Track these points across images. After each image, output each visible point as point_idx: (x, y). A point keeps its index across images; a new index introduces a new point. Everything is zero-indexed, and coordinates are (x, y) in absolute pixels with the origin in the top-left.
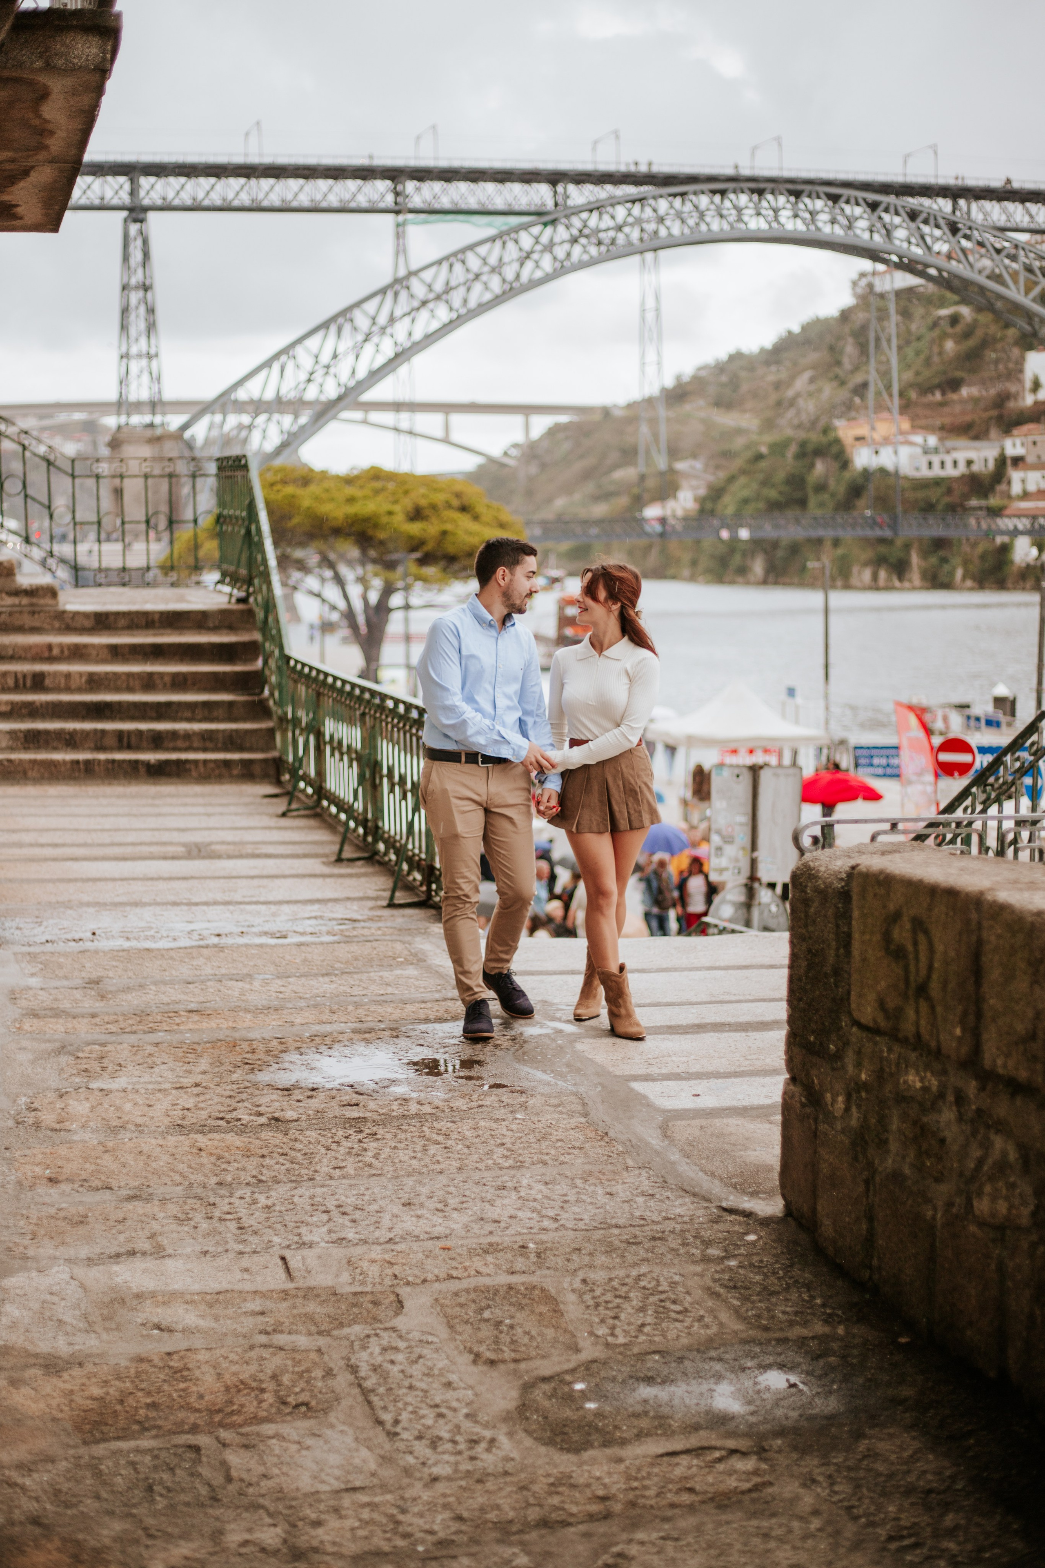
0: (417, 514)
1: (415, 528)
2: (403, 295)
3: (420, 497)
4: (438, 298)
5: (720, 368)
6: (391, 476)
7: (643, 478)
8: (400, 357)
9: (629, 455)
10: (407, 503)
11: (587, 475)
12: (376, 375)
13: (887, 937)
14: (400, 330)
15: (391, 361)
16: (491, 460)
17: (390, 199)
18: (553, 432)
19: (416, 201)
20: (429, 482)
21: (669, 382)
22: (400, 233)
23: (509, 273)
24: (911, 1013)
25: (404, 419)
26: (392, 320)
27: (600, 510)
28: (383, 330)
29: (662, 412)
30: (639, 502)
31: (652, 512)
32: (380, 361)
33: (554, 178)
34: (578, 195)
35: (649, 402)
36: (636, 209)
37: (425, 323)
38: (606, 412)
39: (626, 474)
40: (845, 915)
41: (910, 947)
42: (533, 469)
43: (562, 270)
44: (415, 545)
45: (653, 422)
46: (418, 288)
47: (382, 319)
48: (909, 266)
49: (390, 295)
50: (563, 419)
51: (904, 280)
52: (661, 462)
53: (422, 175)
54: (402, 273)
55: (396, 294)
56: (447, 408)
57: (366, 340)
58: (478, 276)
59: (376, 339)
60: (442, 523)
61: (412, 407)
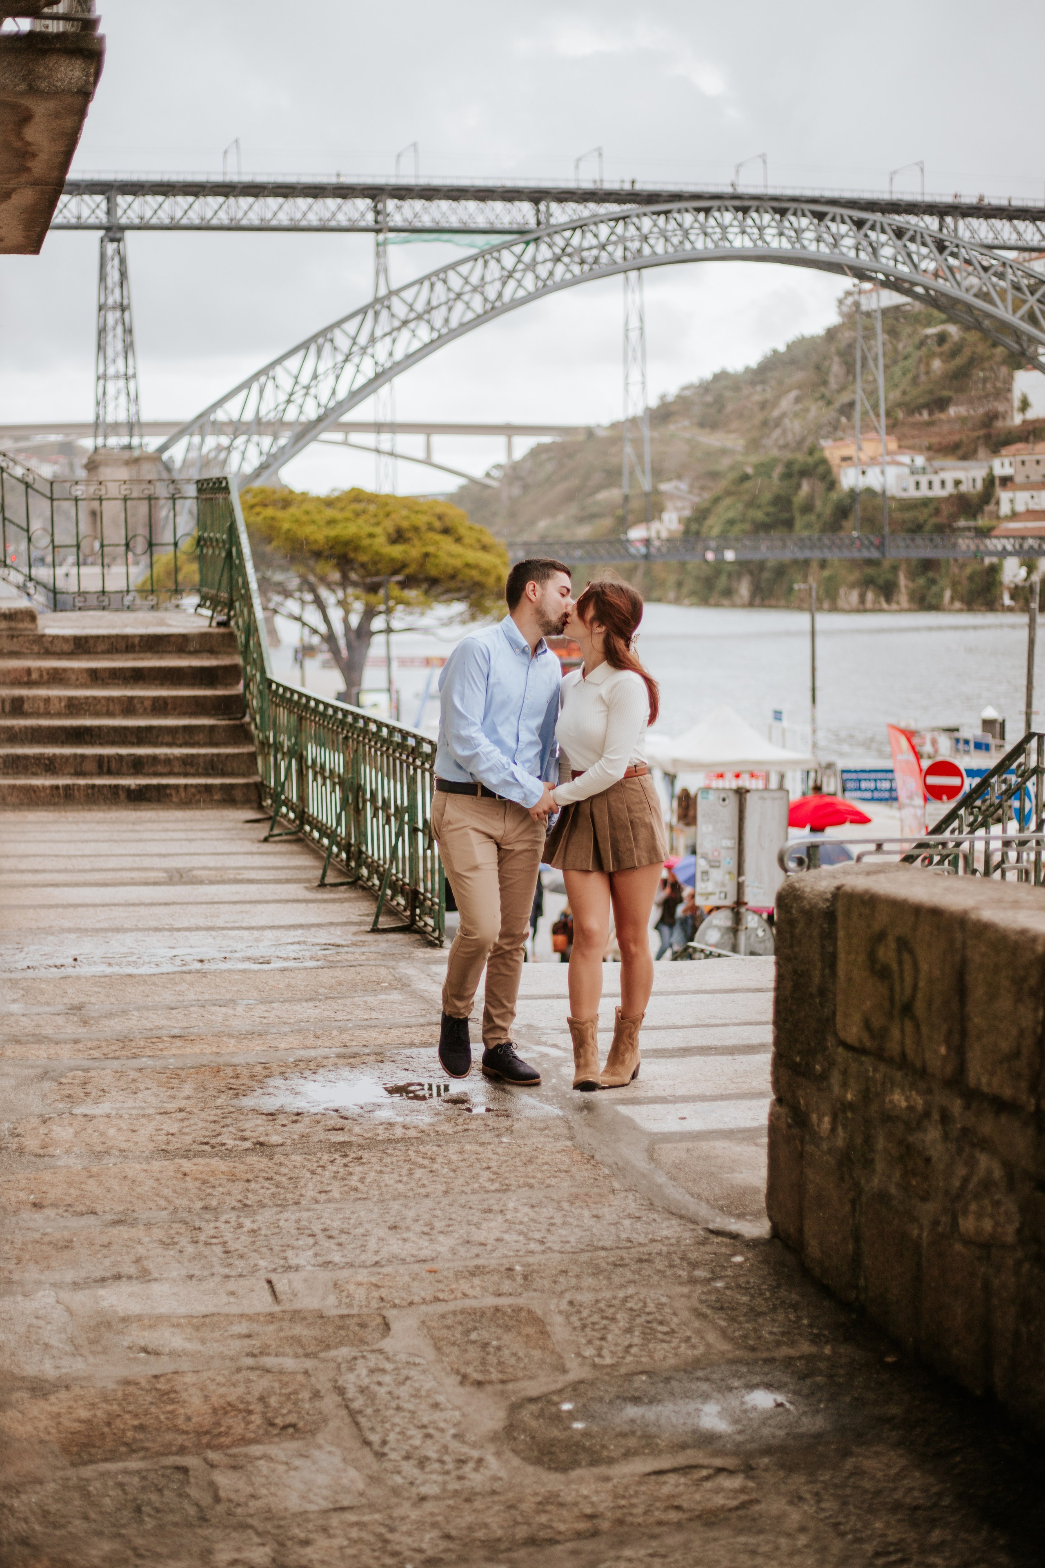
0: (398, 537)
1: (396, 551)
2: (383, 315)
3: (402, 519)
4: (419, 317)
5: (705, 388)
6: (372, 498)
7: (626, 499)
8: (381, 377)
9: (613, 476)
10: (389, 525)
11: (570, 497)
12: (356, 396)
13: (872, 957)
14: (381, 350)
15: (371, 382)
16: (473, 481)
17: (370, 218)
18: (535, 453)
19: (397, 220)
20: (410, 504)
21: (653, 402)
22: (380, 250)
23: (491, 292)
24: (896, 1032)
25: (385, 440)
26: (373, 340)
27: (584, 532)
28: (364, 350)
29: (647, 432)
30: (623, 523)
31: (636, 533)
32: (361, 381)
33: (537, 196)
34: (561, 213)
35: (633, 422)
36: (620, 228)
37: (406, 343)
38: (590, 432)
39: (611, 495)
40: (830, 936)
41: (895, 967)
42: (516, 491)
43: (545, 289)
44: (398, 567)
45: (637, 443)
46: (400, 309)
47: (363, 340)
48: (895, 284)
49: (370, 314)
50: (547, 439)
51: (891, 298)
52: (646, 484)
53: (402, 193)
54: (382, 292)
55: (376, 314)
56: (429, 429)
57: (346, 360)
58: (459, 296)
59: (356, 360)
60: (424, 545)
61: (394, 428)
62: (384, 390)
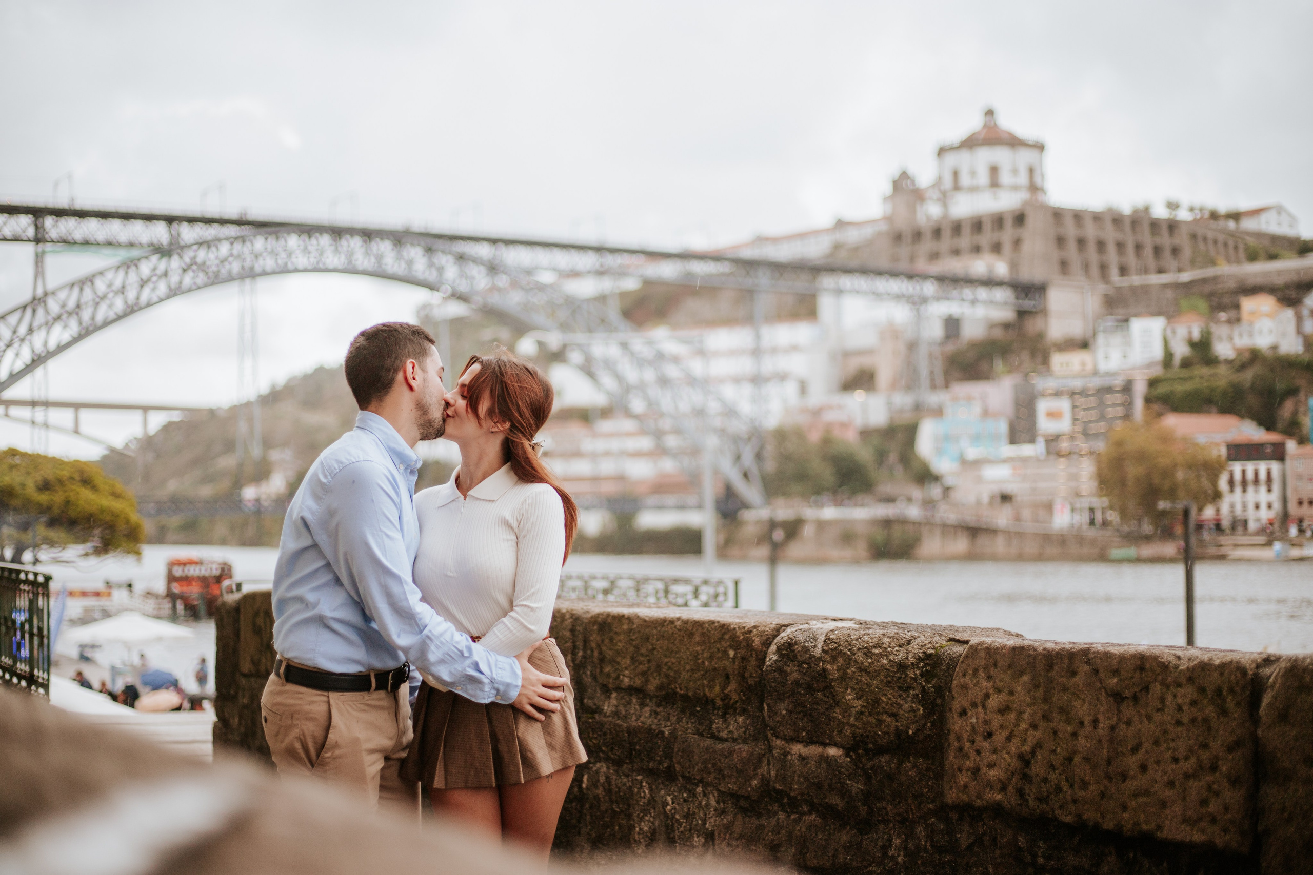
0: (45, 486)
1: (43, 498)
2: (40, 312)
3: (48, 473)
4: (70, 314)
5: (306, 378)
6: (24, 455)
7: (240, 465)
8: (37, 361)
9: (229, 446)
10: (38, 477)
11: (196, 462)
12: (14, 377)
13: (254, 624)
14: (38, 340)
15: (27, 367)
16: (113, 450)
17: (31, 232)
18: (168, 428)
19: (53, 234)
20: (56, 462)
21: (264, 387)
22: (39, 259)
23: (131, 295)
24: (263, 660)
25: (39, 414)
26: (31, 330)
27: (206, 491)
28: (22, 340)
29: (257, 412)
30: (238, 484)
31: (249, 493)
32: (19, 366)
33: (170, 220)
34: (188, 233)
35: (248, 404)
36: (238, 247)
37: (59, 335)
38: (212, 413)
39: (227, 462)
40: (237, 620)
41: (263, 626)
42: (150, 457)
43: (175, 292)
44: (43, 510)
45: (250, 420)
46: (54, 306)
47: (22, 330)
48: (461, 297)
49: (29, 311)
50: (176, 417)
51: (456, 309)
52: (256, 451)
53: (59, 213)
54: (40, 292)
55: (34, 311)
56: (77, 406)
57: (9, 345)
58: (103, 298)
59: (16, 345)
60: (65, 491)
61: (47, 404)
62: (39, 372)
